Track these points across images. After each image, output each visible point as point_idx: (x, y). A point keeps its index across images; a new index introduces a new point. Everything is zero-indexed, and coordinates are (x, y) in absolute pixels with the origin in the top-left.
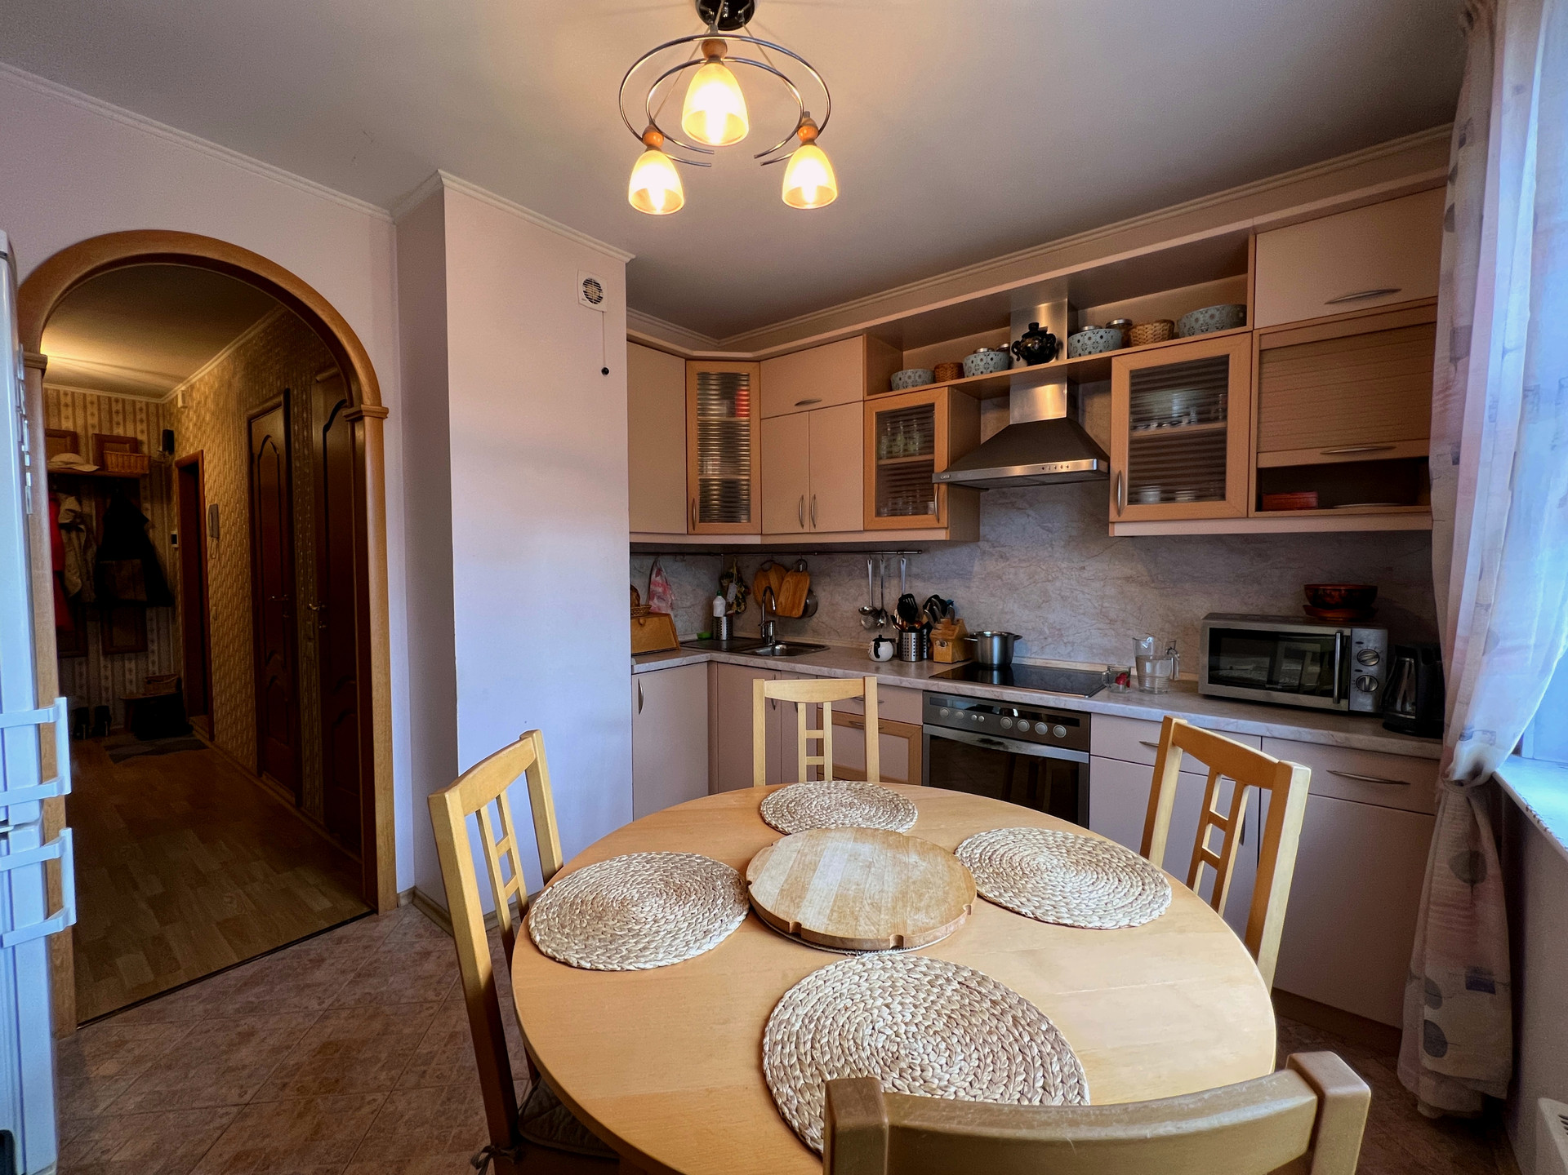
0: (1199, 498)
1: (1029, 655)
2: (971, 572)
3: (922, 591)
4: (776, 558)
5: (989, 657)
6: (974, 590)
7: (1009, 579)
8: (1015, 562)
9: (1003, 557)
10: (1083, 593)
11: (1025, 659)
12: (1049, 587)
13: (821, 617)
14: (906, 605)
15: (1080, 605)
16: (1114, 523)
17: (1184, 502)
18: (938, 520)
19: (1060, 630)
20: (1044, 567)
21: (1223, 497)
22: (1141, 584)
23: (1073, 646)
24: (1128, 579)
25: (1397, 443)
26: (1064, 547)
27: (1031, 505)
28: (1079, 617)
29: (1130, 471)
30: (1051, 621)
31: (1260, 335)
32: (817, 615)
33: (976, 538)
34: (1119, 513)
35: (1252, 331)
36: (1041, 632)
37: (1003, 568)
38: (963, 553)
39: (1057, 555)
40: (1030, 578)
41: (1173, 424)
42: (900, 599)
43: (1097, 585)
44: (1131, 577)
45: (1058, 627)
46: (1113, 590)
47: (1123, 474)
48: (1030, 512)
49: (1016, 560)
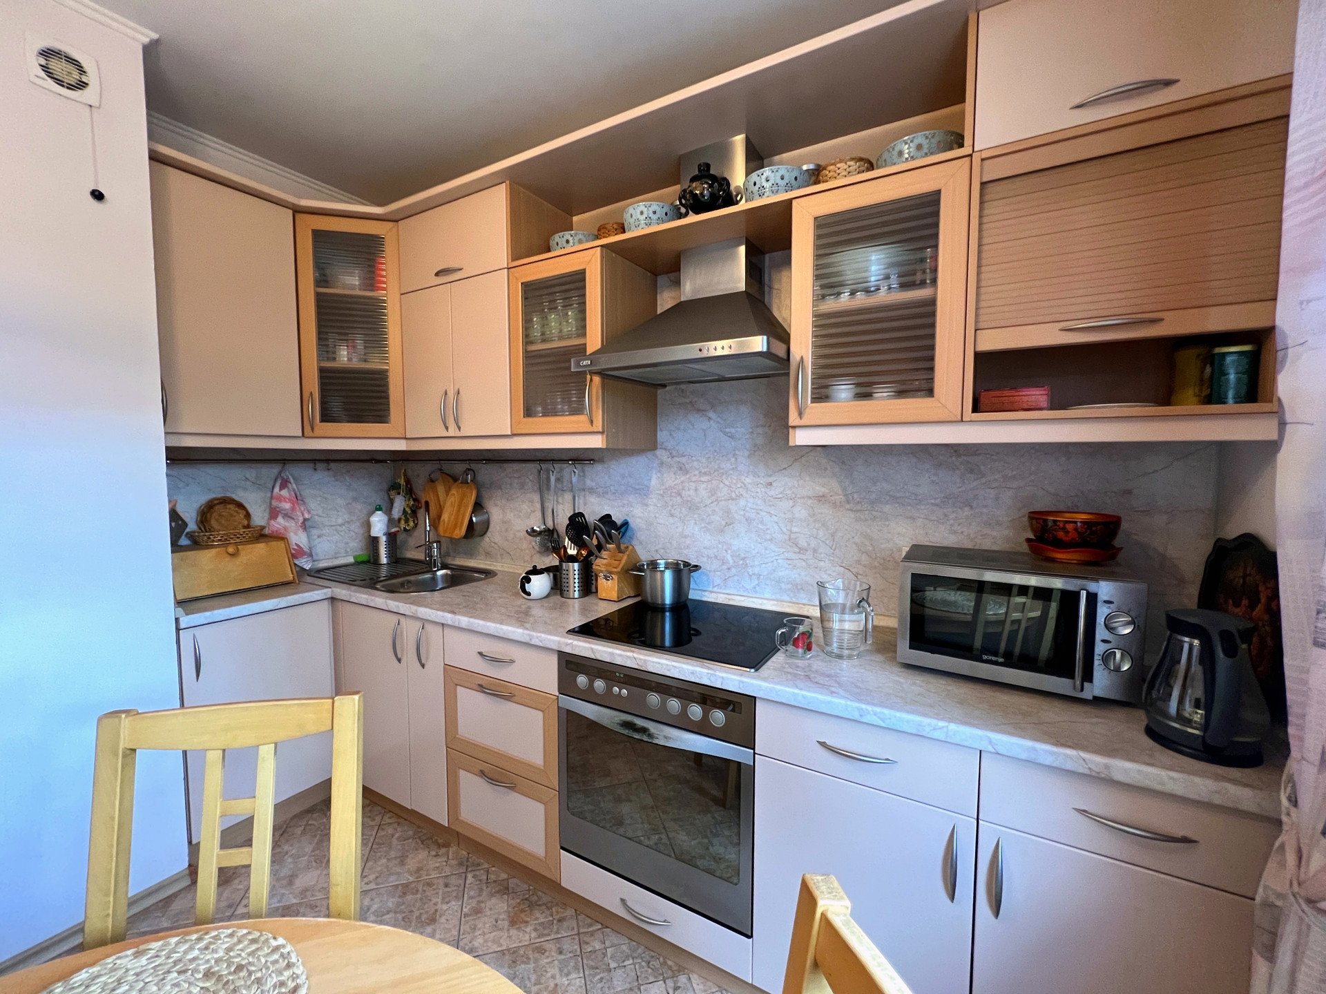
0: (901, 394)
1: (710, 589)
2: (648, 487)
3: (593, 510)
4: (447, 466)
5: (659, 593)
6: (651, 508)
7: (690, 496)
8: (695, 475)
9: (683, 469)
10: (771, 515)
11: (706, 593)
12: (733, 508)
13: (495, 536)
14: (577, 526)
15: (767, 529)
16: (794, 427)
17: (884, 403)
18: (592, 422)
19: (743, 559)
20: (727, 483)
21: (930, 392)
22: (834, 505)
23: (758, 579)
24: (821, 499)
25: (1168, 313)
26: (749, 457)
27: (713, 407)
28: (765, 544)
29: (816, 357)
30: (734, 548)
31: (983, 160)
32: (489, 534)
33: (652, 445)
34: (800, 414)
35: (971, 155)
36: (724, 562)
37: (682, 482)
38: (637, 465)
39: (741, 467)
40: (712, 495)
41: (867, 291)
42: (570, 518)
43: (786, 504)
44: (824, 496)
45: (743, 555)
46: (803, 511)
47: (805, 363)
48: (711, 414)
49: (697, 472)
